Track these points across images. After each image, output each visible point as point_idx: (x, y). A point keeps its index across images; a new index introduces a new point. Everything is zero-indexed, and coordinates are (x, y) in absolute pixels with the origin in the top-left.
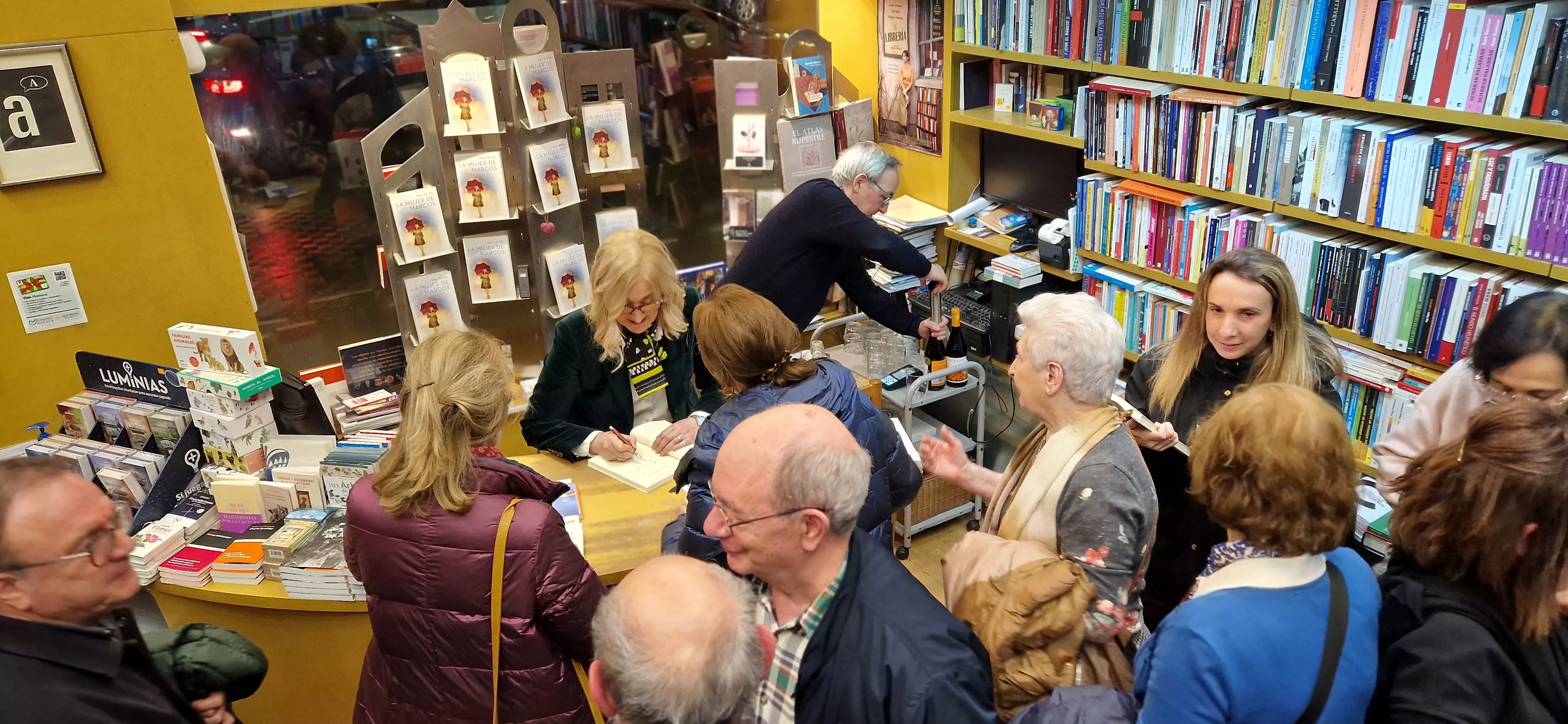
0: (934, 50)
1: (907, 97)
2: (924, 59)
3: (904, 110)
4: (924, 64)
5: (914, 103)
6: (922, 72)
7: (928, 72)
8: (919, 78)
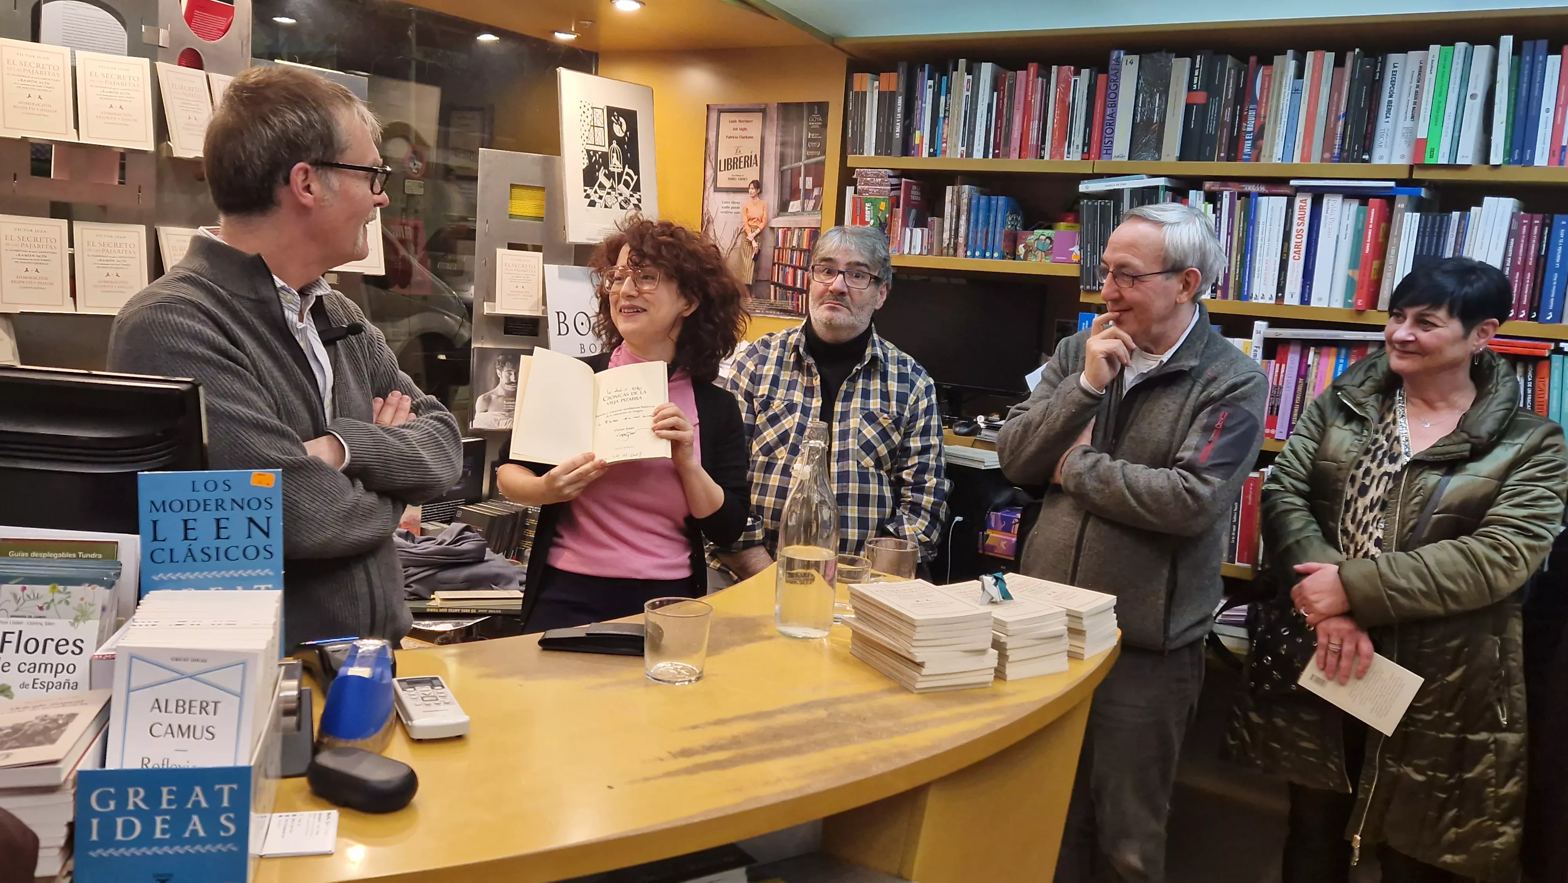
0: (805, 177)
1: (755, 244)
2: (787, 190)
3: (748, 262)
4: (787, 196)
5: (768, 250)
6: (783, 207)
7: (795, 206)
8: (778, 215)
